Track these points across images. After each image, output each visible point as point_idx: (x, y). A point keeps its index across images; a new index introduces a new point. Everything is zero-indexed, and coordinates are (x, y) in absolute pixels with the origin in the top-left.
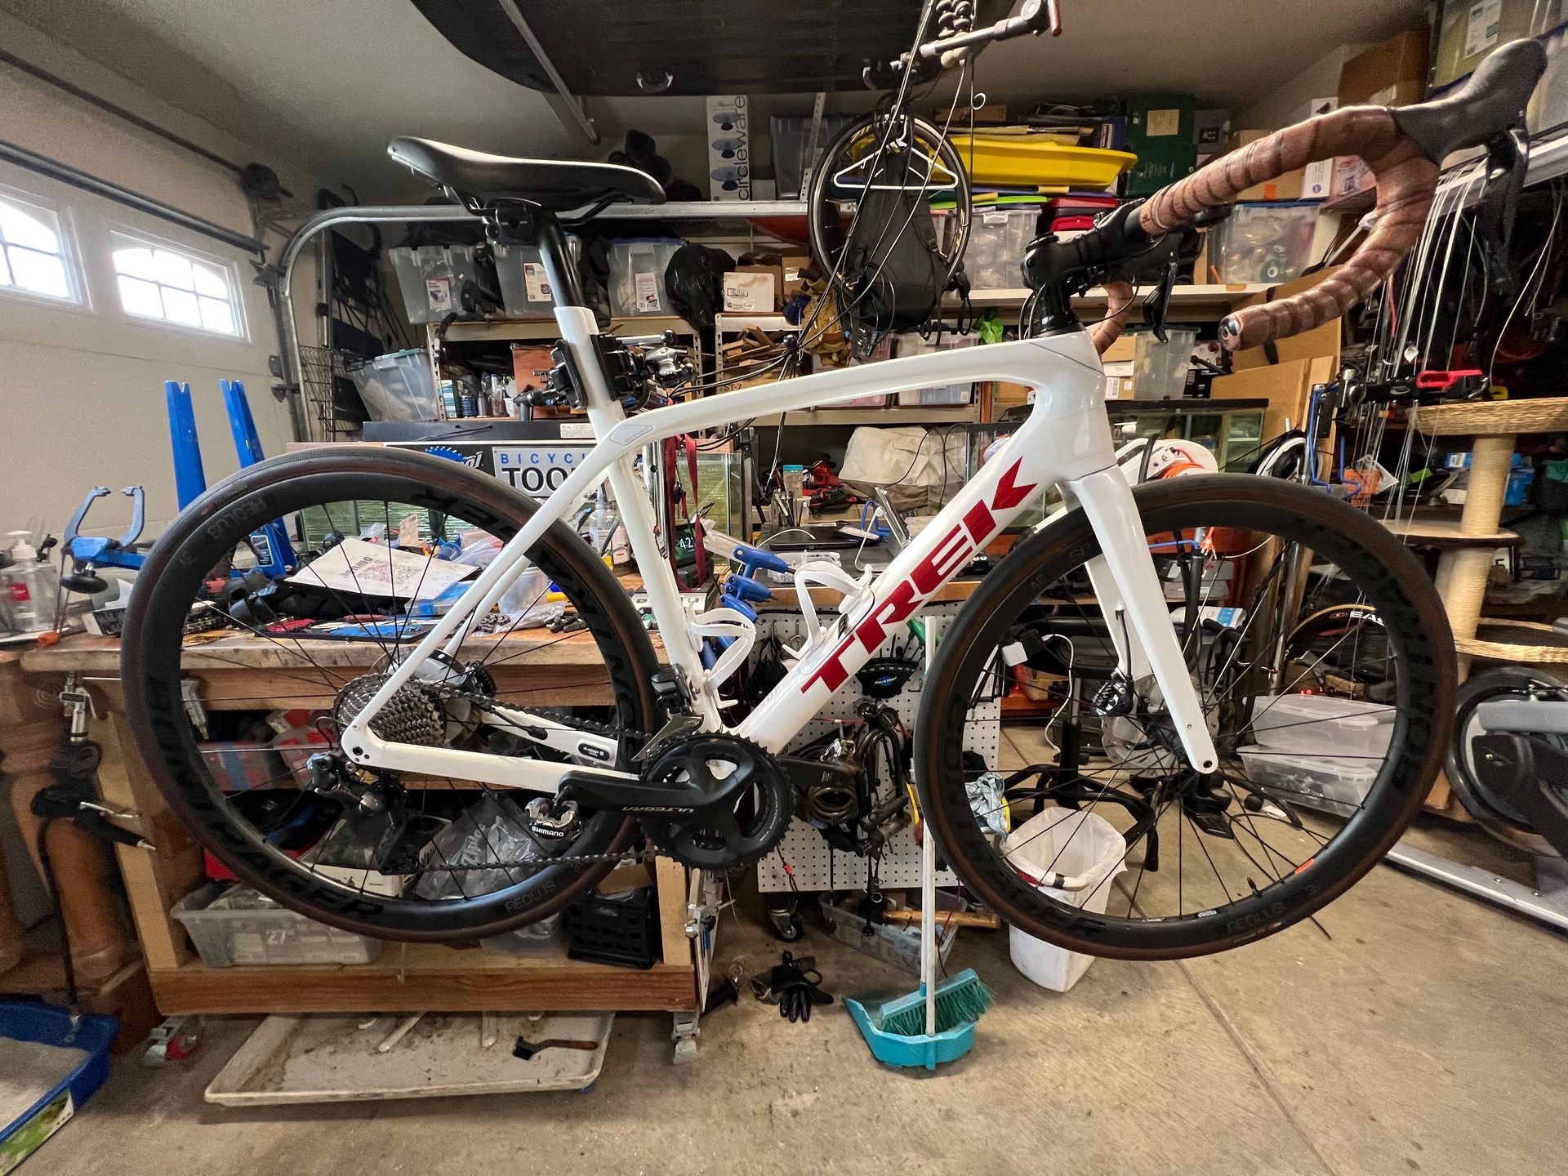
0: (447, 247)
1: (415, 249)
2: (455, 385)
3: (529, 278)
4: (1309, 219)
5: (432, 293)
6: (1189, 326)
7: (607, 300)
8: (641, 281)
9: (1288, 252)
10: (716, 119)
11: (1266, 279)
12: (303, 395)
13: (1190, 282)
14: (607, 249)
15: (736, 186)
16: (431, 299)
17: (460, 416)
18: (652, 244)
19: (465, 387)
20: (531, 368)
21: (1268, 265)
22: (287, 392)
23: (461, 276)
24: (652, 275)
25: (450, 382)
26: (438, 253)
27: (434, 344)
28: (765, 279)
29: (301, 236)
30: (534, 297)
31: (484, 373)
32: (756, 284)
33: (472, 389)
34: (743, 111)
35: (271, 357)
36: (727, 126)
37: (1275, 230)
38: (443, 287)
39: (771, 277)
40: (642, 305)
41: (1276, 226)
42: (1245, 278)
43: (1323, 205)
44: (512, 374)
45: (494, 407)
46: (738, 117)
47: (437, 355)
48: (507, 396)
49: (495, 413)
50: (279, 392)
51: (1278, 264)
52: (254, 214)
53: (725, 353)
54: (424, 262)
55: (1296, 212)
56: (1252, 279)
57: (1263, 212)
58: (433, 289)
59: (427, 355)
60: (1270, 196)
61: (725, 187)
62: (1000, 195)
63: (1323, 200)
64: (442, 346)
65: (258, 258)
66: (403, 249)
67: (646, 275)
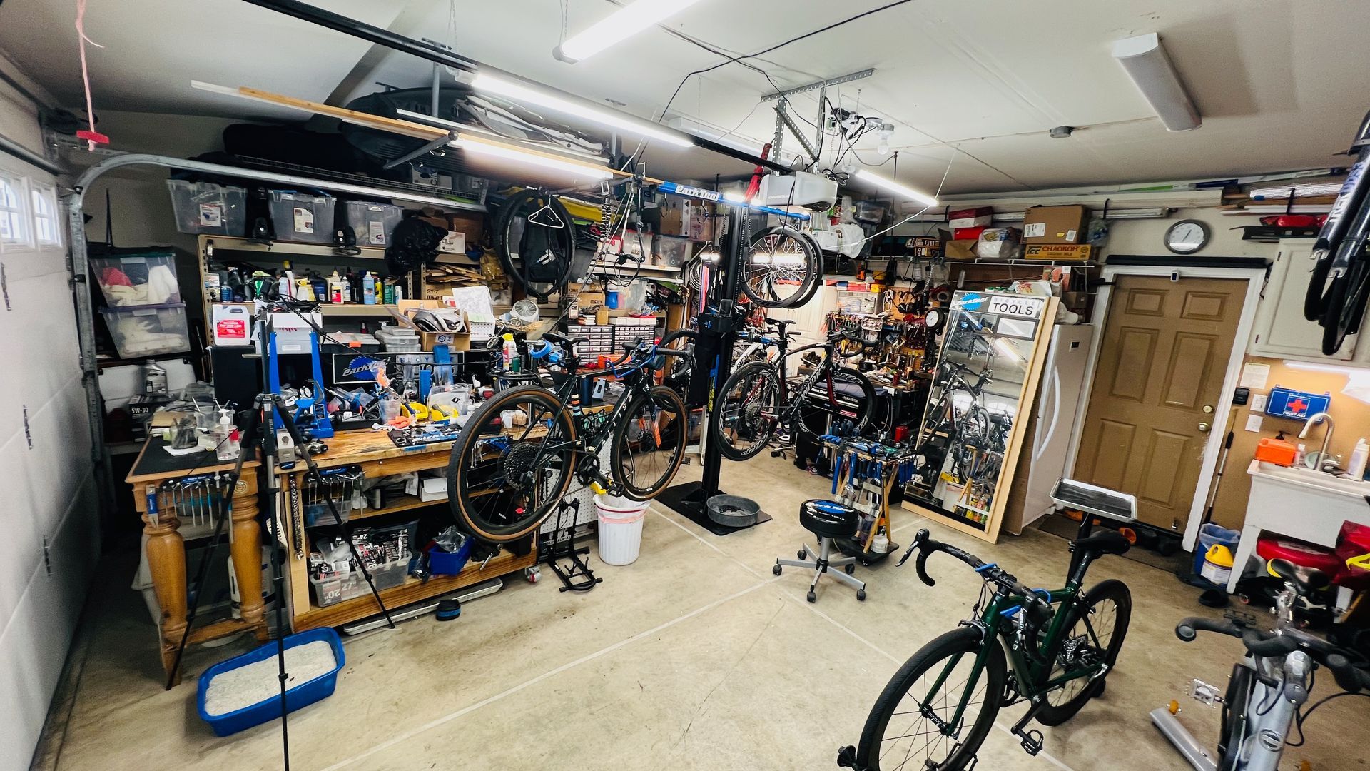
0: (223, 186)
1: (192, 182)
3: (297, 218)
5: (204, 214)
8: (372, 226)
9: (678, 254)
11: (671, 264)
15: (429, 177)
16: (203, 217)
21: (672, 259)
22: (74, 282)
23: (233, 206)
24: (382, 224)
26: (214, 188)
27: (207, 249)
28: (462, 236)
30: (300, 229)
32: (457, 238)
35: (66, 256)
38: (216, 212)
40: (373, 240)
41: (673, 244)
47: (208, 258)
50: (71, 283)
51: (675, 259)
52: (47, 143)
54: (199, 192)
56: (667, 264)
58: (206, 211)
61: (421, 176)
66: (180, 181)
67: (377, 223)
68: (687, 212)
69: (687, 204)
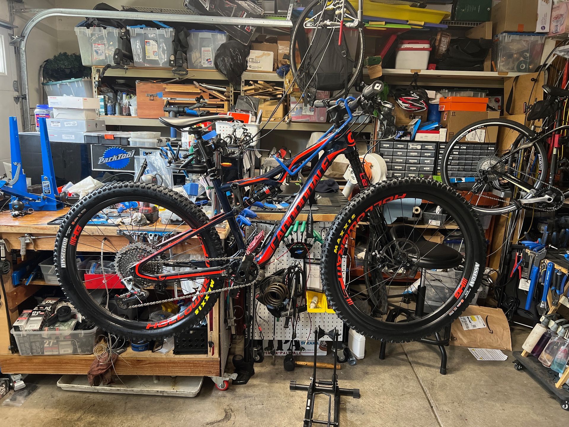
0: (105, 28)
1: (88, 28)
2: (105, 97)
3: (147, 48)
4: (540, 42)
5: (95, 51)
6: (482, 90)
7: (186, 60)
8: (203, 51)
9: (530, 56)
11: (519, 70)
12: (27, 100)
13: (482, 70)
14: (187, 35)
16: (95, 53)
17: (106, 114)
18: (211, 34)
19: (109, 99)
20: (146, 92)
21: (521, 63)
22: (20, 99)
23: (111, 43)
24: (210, 49)
25: (102, 97)
26: (100, 31)
27: (96, 76)
28: (269, 55)
29: (33, 21)
30: (149, 57)
31: (119, 92)
32: (264, 57)
33: (113, 100)
35: (15, 81)
37: (525, 46)
38: (102, 48)
39: (272, 53)
40: (204, 63)
41: (524, 43)
42: (508, 69)
43: (546, 36)
44: (135, 94)
45: (124, 110)
47: (97, 83)
48: (131, 105)
49: (124, 114)
50: (17, 99)
51: (525, 62)
52: (11, 8)
53: (245, 91)
54: (92, 35)
55: (532, 38)
56: (512, 70)
57: (517, 37)
58: (96, 49)
59: (91, 82)
60: (521, 30)
62: (386, 23)
63: (546, 33)
64: (99, 77)
65: (10, 32)
66: (82, 27)
67: (207, 49)
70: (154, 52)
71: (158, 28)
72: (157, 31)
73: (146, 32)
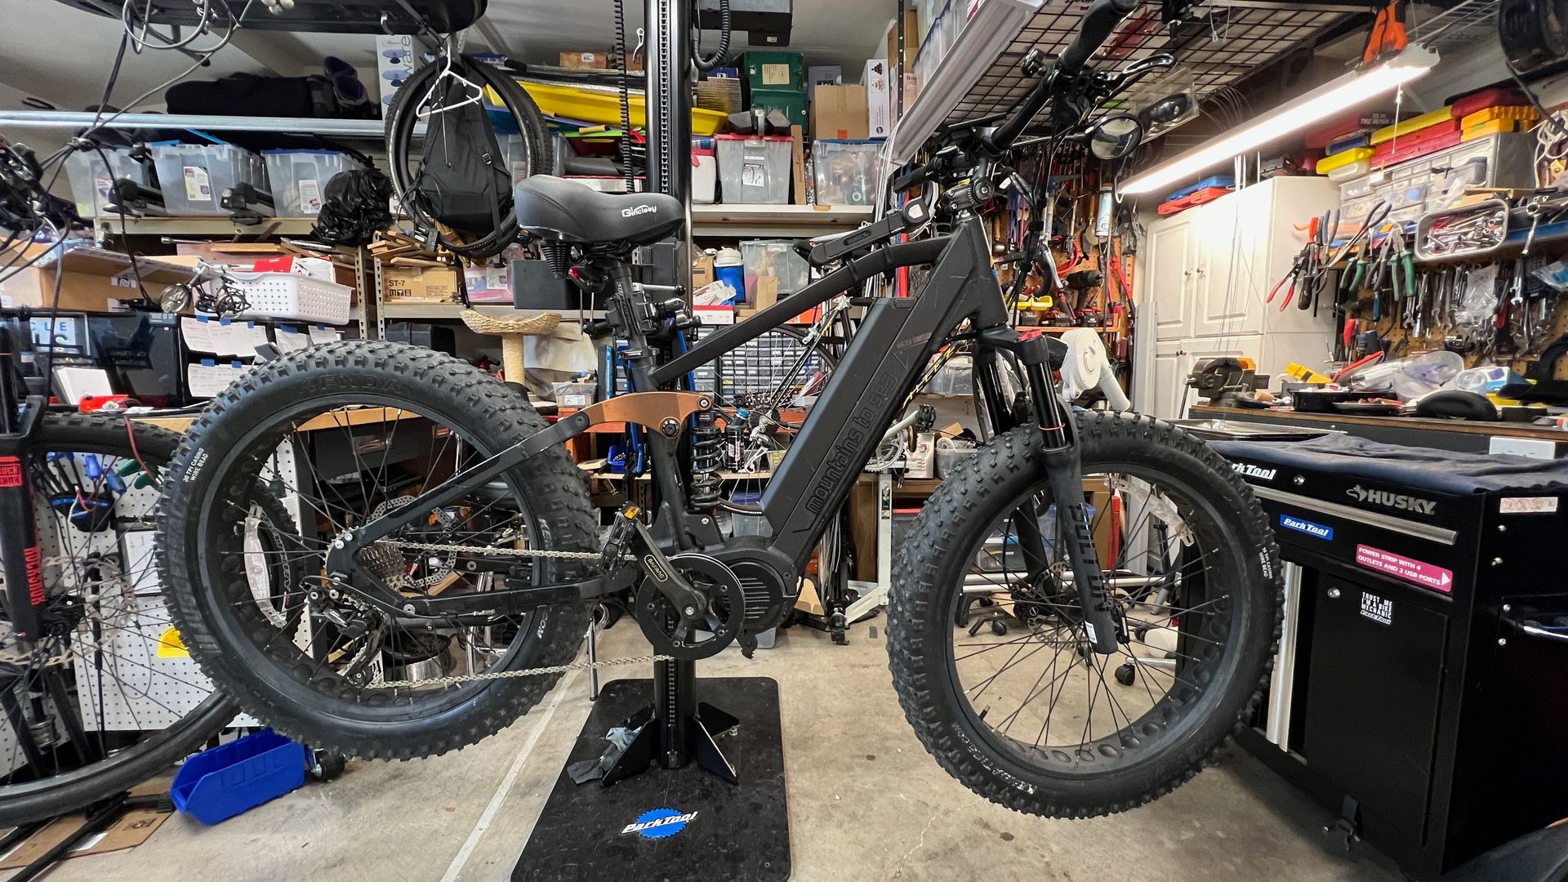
0: (114, 150)
1: (90, 152)
3: (188, 180)
5: (100, 191)
7: (272, 201)
8: (304, 186)
10: (386, 54)
11: (852, 202)
14: (266, 158)
16: (99, 195)
18: (312, 155)
24: (314, 182)
26: (107, 155)
27: (99, 234)
30: (192, 197)
34: (409, 48)
36: (395, 61)
40: (306, 208)
42: (834, 199)
46: (404, 53)
54: (93, 163)
55: (864, 148)
56: (841, 202)
58: (101, 187)
64: (107, 237)
67: (309, 182)
68: (880, 85)
69: (878, 69)
70: (202, 187)
71: (206, 145)
72: (203, 150)
73: (183, 152)
